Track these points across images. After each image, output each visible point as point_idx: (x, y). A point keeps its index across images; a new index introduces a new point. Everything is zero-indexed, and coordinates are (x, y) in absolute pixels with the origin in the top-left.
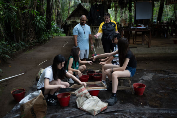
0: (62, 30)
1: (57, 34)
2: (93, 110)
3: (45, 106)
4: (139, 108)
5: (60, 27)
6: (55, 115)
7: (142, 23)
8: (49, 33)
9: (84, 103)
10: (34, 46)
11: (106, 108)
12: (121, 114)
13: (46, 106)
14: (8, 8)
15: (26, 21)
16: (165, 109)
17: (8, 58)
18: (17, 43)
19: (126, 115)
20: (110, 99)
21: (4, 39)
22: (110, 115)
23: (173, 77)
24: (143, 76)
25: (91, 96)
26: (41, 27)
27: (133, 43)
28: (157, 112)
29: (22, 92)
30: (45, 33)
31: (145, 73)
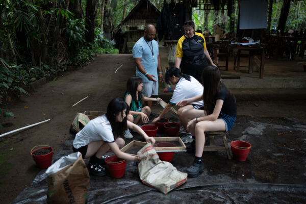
0: (113, 42)
1: (104, 50)
2: (164, 185)
3: (86, 177)
4: (239, 182)
5: (110, 38)
6: (102, 192)
7: (250, 36)
8: (91, 49)
9: (149, 173)
10: (65, 71)
11: (184, 182)
12: (209, 192)
13: (88, 177)
14: (21, 6)
15: (52, 28)
16: (280, 184)
17: (23, 93)
18: (37, 66)
19: (217, 195)
20: (192, 166)
21: (15, 59)
22: (191, 192)
23: (299, 130)
24: (249, 128)
25: (160, 161)
26: (77, 38)
27: (234, 69)
28: (267, 190)
29: (47, 152)
30: (84, 48)
31: (252, 122)
